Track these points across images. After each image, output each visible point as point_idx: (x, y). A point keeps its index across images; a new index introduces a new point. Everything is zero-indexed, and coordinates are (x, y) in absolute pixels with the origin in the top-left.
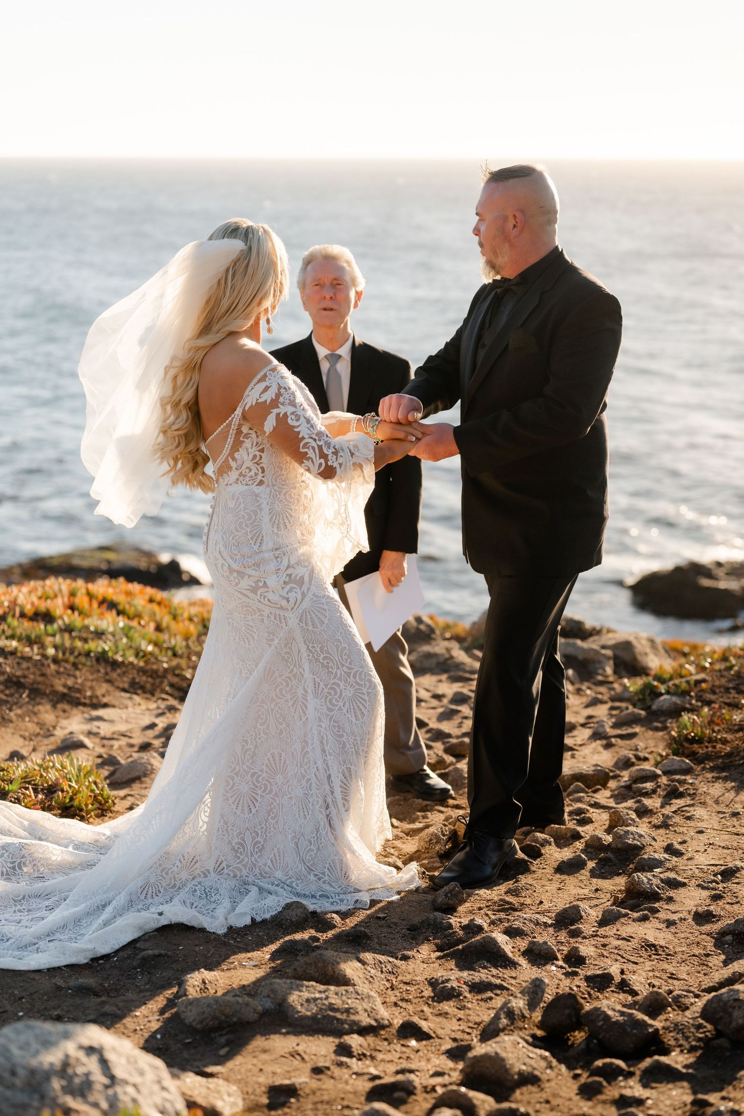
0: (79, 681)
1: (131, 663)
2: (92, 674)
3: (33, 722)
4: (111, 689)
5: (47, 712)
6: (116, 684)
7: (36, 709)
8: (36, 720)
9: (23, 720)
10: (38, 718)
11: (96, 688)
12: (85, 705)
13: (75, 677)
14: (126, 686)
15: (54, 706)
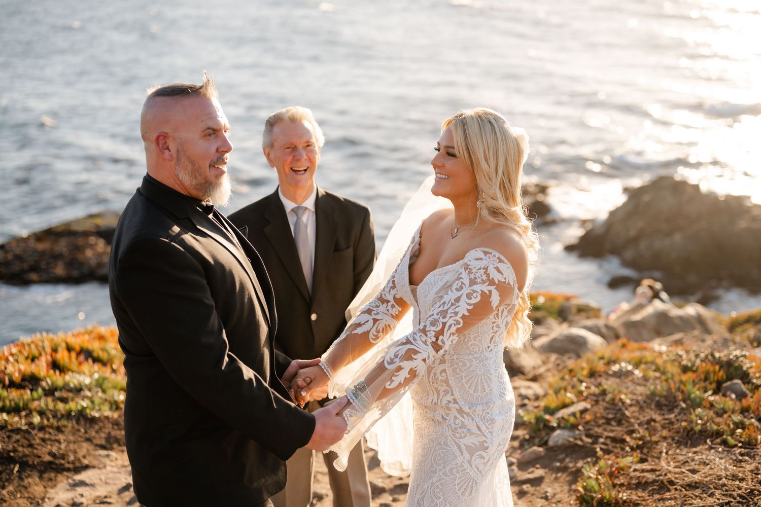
0: (63, 446)
1: (107, 418)
2: (74, 434)
3: (24, 498)
4: (91, 447)
5: (36, 484)
6: (95, 441)
7: (26, 482)
8: (26, 495)
9: (15, 497)
10: (28, 492)
11: (78, 450)
12: (68, 470)
13: (59, 442)
14: (103, 442)
15: (41, 477)
